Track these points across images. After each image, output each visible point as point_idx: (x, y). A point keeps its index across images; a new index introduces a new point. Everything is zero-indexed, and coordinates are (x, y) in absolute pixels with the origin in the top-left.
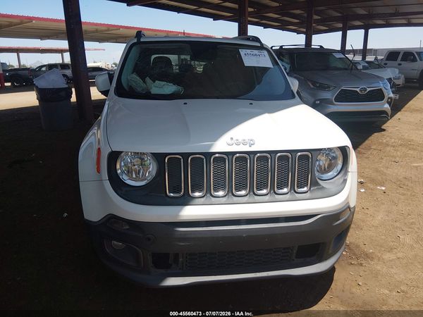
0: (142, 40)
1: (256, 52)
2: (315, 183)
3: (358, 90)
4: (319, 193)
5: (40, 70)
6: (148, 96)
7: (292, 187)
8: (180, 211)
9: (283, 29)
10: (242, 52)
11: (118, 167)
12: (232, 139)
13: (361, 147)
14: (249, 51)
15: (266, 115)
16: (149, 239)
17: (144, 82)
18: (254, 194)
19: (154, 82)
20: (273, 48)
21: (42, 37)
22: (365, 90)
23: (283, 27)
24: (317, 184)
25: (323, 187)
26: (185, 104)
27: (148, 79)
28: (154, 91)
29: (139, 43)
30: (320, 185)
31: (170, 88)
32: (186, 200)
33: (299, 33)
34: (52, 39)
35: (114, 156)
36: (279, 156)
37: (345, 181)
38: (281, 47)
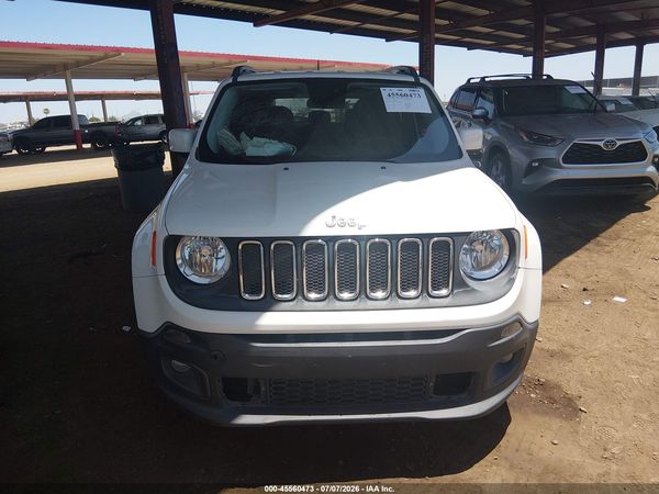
0: (239, 79)
1: (406, 90)
2: (460, 284)
3: (601, 144)
4: (466, 298)
5: (133, 125)
6: (242, 159)
7: (425, 289)
8: (257, 319)
9: (500, 50)
10: (385, 92)
11: (178, 255)
12: (334, 217)
13: (604, 234)
14: (395, 90)
15: (399, 184)
16: (216, 357)
17: (238, 139)
18: (367, 297)
19: (252, 138)
20: (472, 81)
21: (136, 76)
22: (612, 143)
23: (500, 46)
24: (463, 284)
25: (473, 289)
26: (286, 169)
27: (243, 135)
28: (251, 151)
29: (235, 83)
30: (468, 286)
31: (273, 148)
32: (267, 305)
33: (526, 54)
34: (150, 79)
35: (172, 242)
36: (404, 243)
37: (511, 281)
38: (483, 79)
